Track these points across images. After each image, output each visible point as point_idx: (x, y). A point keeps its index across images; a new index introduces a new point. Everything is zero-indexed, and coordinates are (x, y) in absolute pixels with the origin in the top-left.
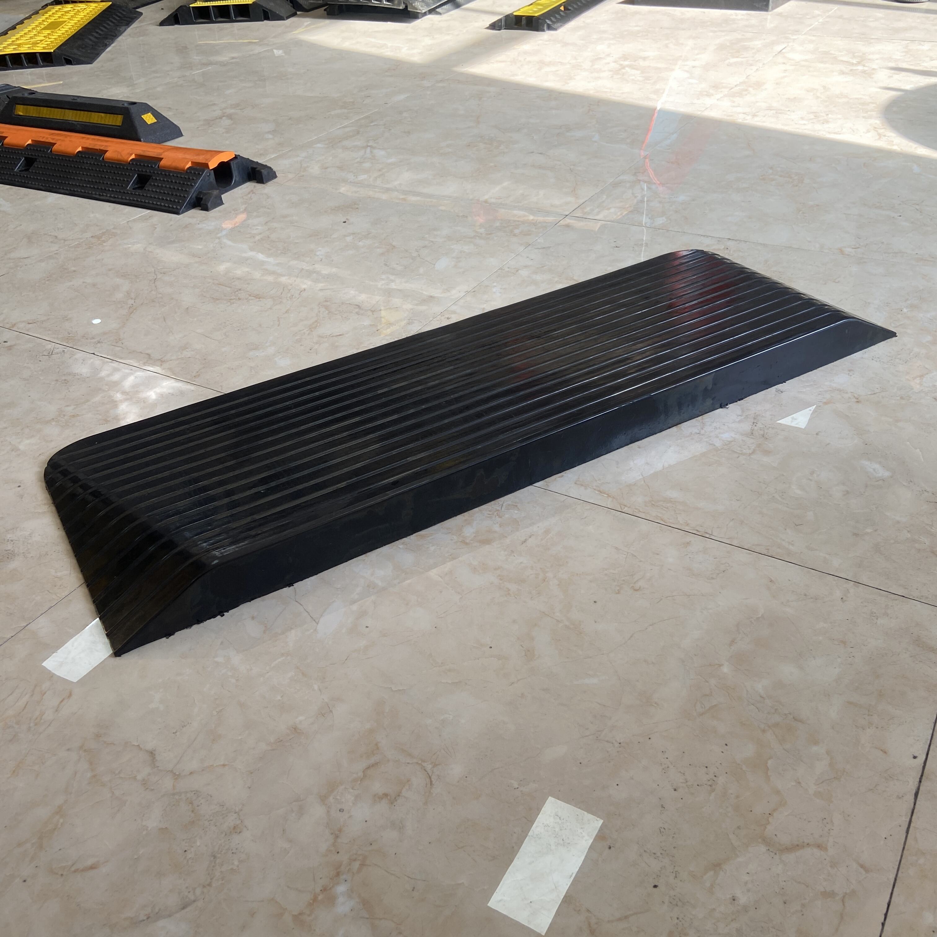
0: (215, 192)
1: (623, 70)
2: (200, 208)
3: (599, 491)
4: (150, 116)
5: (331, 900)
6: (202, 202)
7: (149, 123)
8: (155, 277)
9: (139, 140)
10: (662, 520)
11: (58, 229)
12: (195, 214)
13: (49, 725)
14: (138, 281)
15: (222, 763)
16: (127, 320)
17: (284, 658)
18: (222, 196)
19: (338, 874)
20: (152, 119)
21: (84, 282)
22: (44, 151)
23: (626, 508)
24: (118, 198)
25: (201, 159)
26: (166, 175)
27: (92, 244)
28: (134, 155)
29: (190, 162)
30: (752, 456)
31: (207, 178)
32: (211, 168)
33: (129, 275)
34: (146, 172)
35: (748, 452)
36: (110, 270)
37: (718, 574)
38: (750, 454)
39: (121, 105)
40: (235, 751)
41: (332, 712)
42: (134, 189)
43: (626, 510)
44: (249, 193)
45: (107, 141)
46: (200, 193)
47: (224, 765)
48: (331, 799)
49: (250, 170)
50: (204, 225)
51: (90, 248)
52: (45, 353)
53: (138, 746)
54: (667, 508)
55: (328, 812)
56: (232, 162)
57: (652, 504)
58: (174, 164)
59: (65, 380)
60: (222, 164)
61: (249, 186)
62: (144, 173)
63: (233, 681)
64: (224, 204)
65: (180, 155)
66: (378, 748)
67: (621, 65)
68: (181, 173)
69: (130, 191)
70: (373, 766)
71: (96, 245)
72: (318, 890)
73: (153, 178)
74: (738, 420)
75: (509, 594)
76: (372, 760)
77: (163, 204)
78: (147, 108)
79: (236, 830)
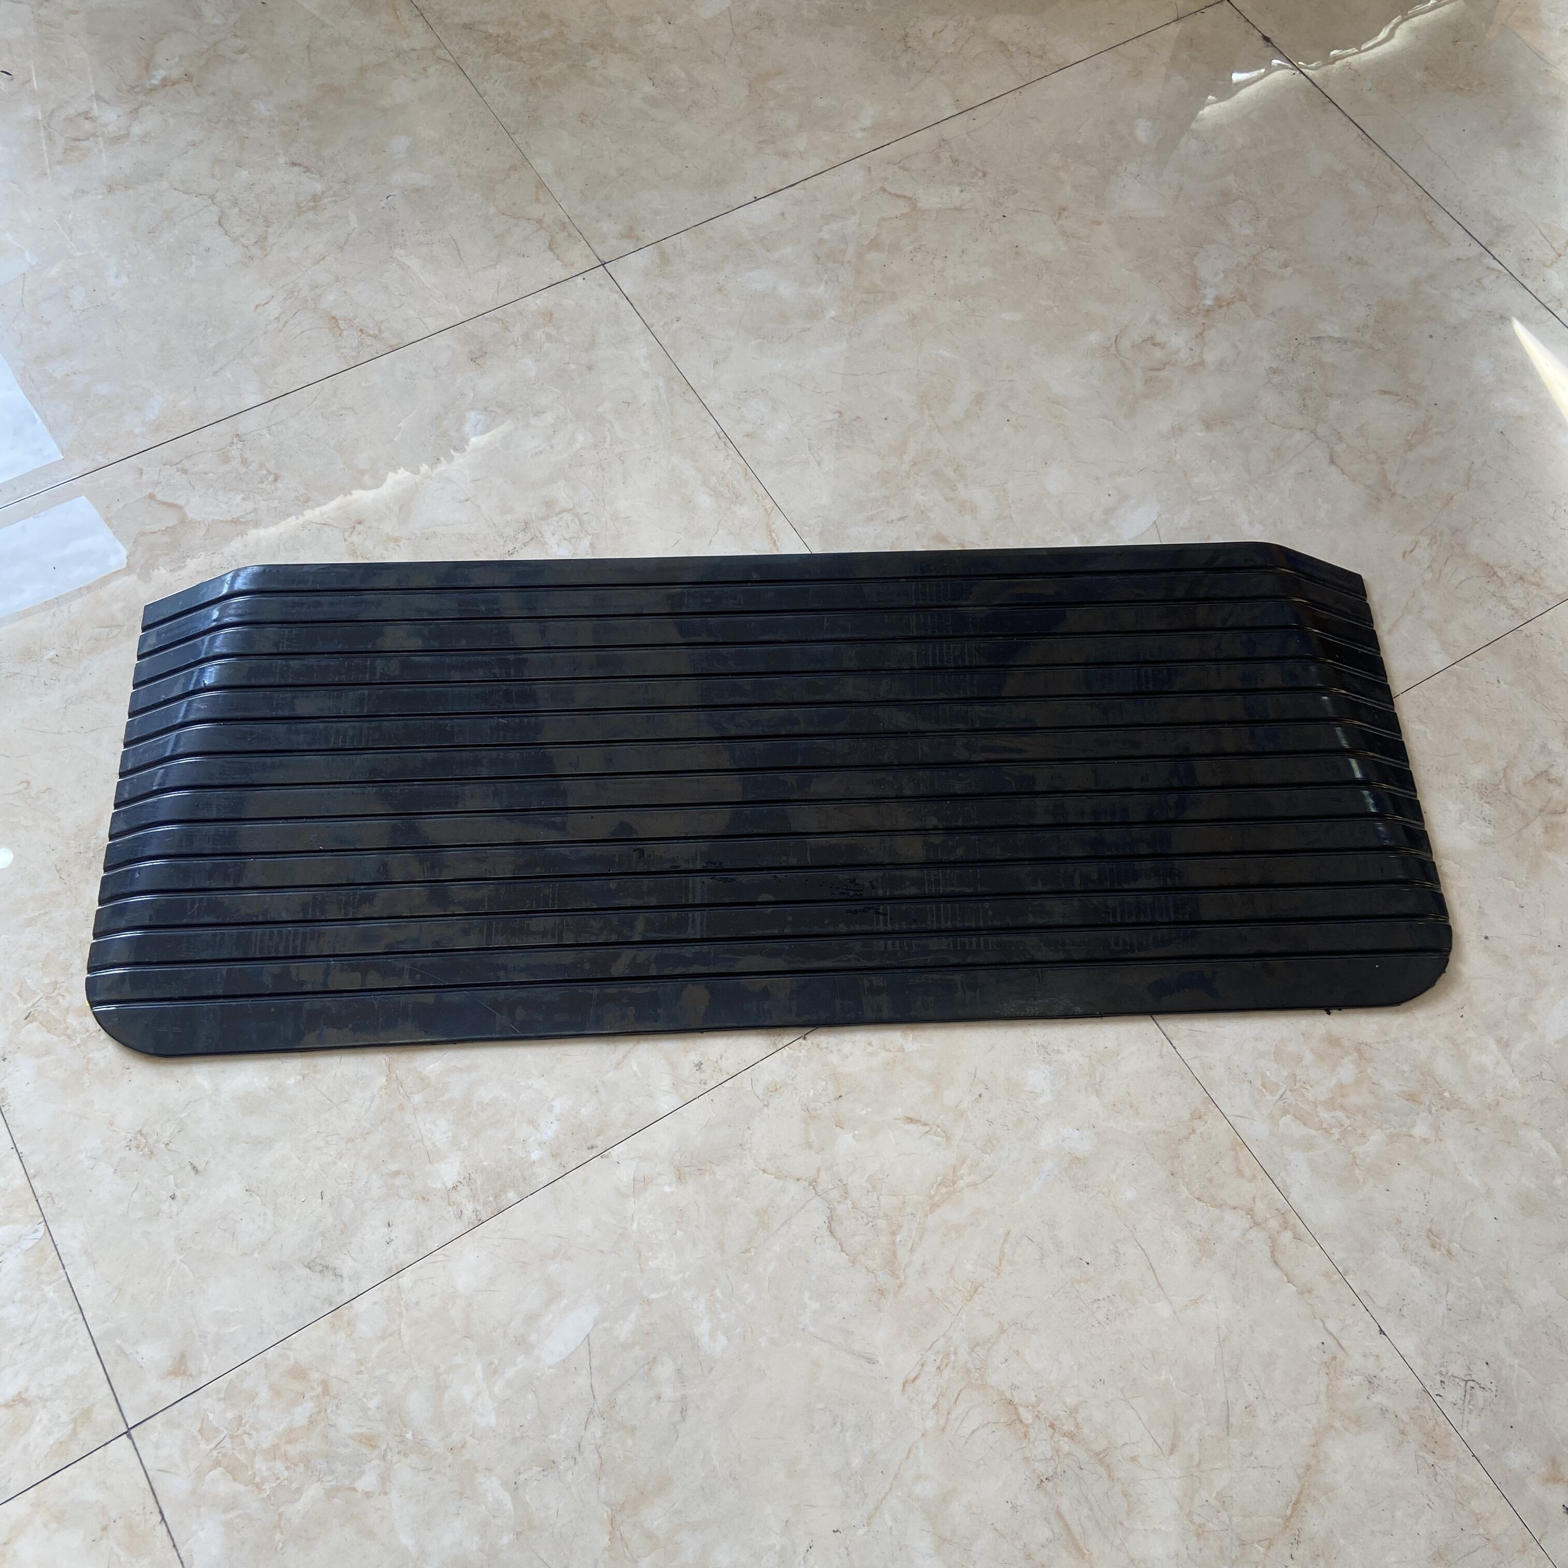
5: (1217, 298)
19: (1208, 311)
48: (1196, 361)
55: (1202, 352)
70: (1155, 369)
72: (1225, 308)
76: (1154, 374)
79: (1274, 371)
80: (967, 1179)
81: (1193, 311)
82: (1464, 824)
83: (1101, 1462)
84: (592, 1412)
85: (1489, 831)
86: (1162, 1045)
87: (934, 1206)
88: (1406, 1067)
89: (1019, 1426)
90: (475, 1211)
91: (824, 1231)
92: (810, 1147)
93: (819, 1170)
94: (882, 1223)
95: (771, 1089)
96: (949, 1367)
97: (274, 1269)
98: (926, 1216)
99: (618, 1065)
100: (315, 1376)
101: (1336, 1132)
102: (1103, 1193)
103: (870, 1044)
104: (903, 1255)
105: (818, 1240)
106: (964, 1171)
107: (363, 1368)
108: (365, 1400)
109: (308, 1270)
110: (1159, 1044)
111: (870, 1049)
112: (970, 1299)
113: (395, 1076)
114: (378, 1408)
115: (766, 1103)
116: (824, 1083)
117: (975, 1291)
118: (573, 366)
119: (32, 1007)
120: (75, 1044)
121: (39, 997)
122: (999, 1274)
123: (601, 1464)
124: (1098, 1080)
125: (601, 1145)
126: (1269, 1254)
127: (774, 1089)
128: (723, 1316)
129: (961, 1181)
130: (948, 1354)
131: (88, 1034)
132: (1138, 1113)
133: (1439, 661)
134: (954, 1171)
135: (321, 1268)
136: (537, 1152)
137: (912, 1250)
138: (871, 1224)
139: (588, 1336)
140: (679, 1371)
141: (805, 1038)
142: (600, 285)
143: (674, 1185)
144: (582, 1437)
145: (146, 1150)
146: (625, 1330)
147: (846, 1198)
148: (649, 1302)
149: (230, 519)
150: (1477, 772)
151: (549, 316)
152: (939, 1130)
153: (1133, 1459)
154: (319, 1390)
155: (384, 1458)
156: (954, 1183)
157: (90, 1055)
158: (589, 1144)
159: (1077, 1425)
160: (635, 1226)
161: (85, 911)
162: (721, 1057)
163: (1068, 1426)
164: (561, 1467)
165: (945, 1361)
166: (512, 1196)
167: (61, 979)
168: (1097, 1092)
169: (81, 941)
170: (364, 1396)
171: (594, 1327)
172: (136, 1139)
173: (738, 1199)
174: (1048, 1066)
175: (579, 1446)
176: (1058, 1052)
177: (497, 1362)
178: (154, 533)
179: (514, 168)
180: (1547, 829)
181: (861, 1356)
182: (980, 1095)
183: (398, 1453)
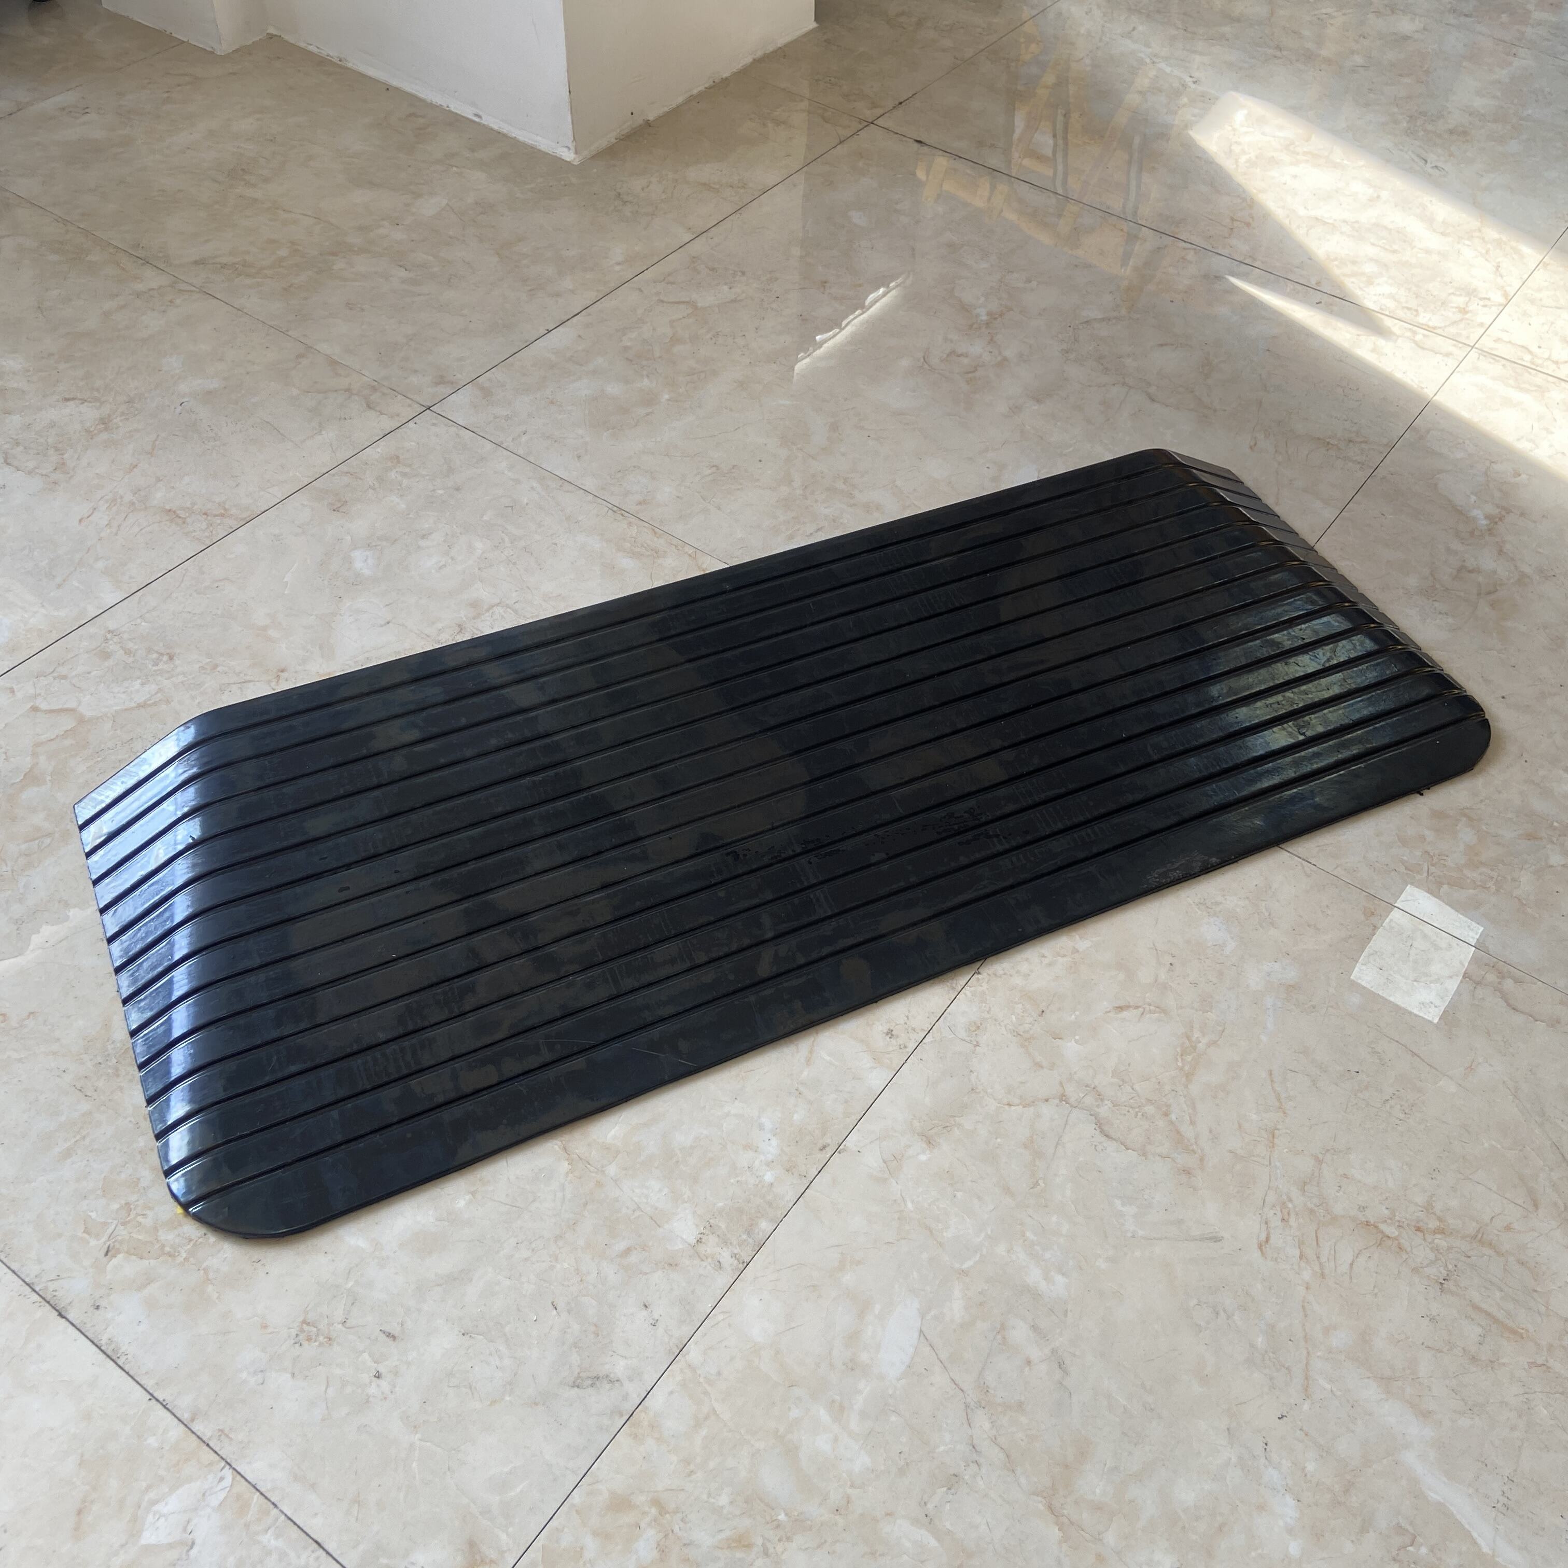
80: (1205, 1041)
81: (975, 326)
82: (1428, 621)
83: (1481, 1242)
84: (967, 1406)
85: (1450, 620)
86: (1303, 867)
87: (1189, 1076)
88: (1510, 815)
89: (1389, 1242)
90: (734, 1255)
91: (1100, 1138)
92: (1042, 1067)
93: (1061, 1084)
94: (1150, 1109)
95: (973, 1029)
96: (1293, 1216)
97: (536, 1404)
98: (1186, 1087)
99: (808, 1062)
100: (640, 1499)
101: (1490, 884)
102: (1332, 1007)
103: (1044, 956)
104: (1188, 1131)
105: (1099, 1148)
106: (1196, 1035)
107: (692, 1467)
108: (712, 1500)
109: (576, 1389)
110: (1300, 867)
111: (1046, 961)
112: (1272, 1145)
113: (575, 1156)
114: (731, 1502)
115: (975, 1043)
116: (1020, 1006)
117: (1273, 1137)
118: (441, 492)
119: (109, 1239)
120: (182, 1259)
121: (113, 1227)
122: (1285, 1113)
123: (1008, 1456)
124: (1267, 914)
125: (832, 1141)
126: (1505, 1005)
127: (976, 1028)
128: (1047, 1255)
129: (1200, 1045)
130: (1284, 1203)
131: (192, 1244)
132: (1318, 929)
133: (1329, 514)
134: (1188, 1038)
135: (590, 1382)
136: (769, 1174)
137: (1192, 1123)
138: (1140, 1114)
139: (921, 1331)
140: (1034, 1328)
141: (979, 973)
142: (434, 424)
143: (928, 1152)
144: (972, 1436)
145: (321, 1338)
146: (956, 1309)
147: (1102, 1100)
148: (965, 1273)
149: (135, 705)
150: (1412, 581)
151: (396, 459)
152: (1152, 1008)
153: (1508, 1228)
154: (654, 1511)
155: (766, 1554)
156: (1195, 1048)
157: (205, 1265)
158: (820, 1145)
159: (1440, 1219)
160: (910, 1205)
161: (132, 1119)
162: (908, 1017)
163: (1433, 1224)
164: (966, 1477)
165: (1285, 1211)
166: (765, 1226)
167: (132, 1198)
168: (1272, 924)
169: (140, 1152)
170: (709, 1495)
171: (922, 1319)
172: (302, 1331)
173: (999, 1140)
174: (1215, 918)
175: (974, 1447)
176: (1217, 904)
177: (838, 1398)
178: (52, 740)
179: (300, 356)
180: (1493, 605)
181: (1203, 1239)
182: (1171, 964)
183: (780, 1540)
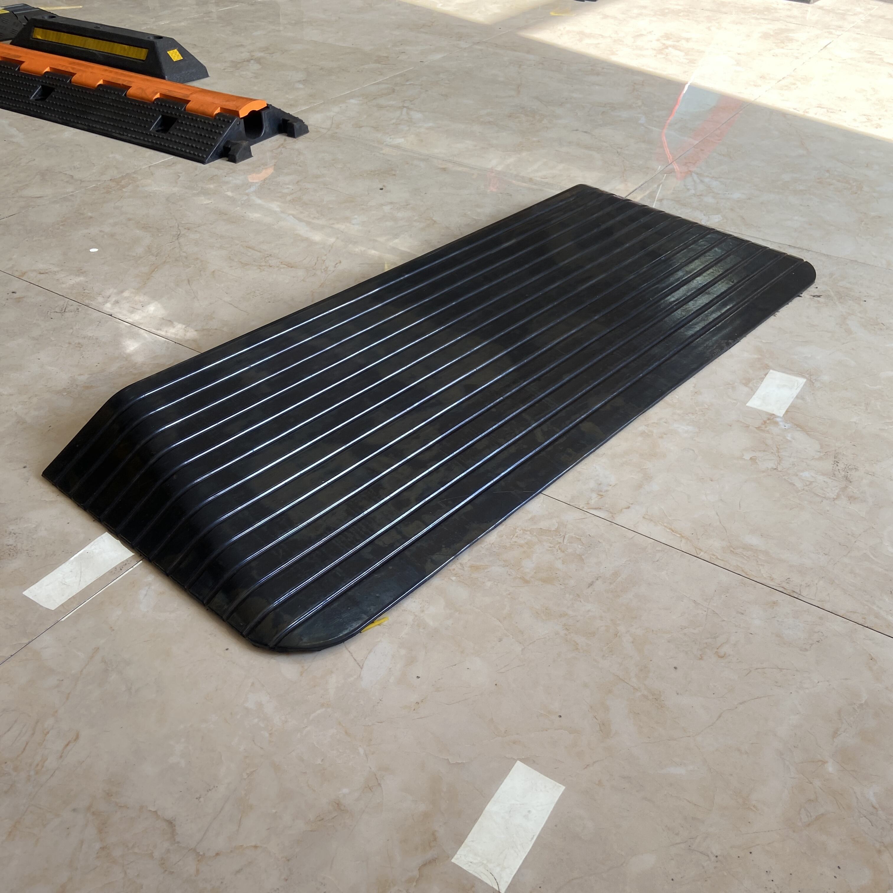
0: (245, 143)
1: (667, 51)
2: (227, 159)
3: (670, 529)
4: (176, 52)
6: (230, 153)
7: (174, 61)
8: (179, 233)
9: (164, 78)
10: (743, 571)
11: (74, 168)
12: (221, 164)
13: (52, 776)
14: (160, 235)
15: (253, 844)
16: (148, 279)
17: (324, 709)
18: (251, 147)
20: (178, 56)
21: (101, 231)
22: (63, 81)
23: (702, 553)
24: (140, 139)
25: (231, 105)
26: (192, 119)
27: (111, 188)
28: (159, 94)
29: (219, 108)
30: (836, 502)
31: (236, 126)
32: (241, 117)
33: (150, 227)
34: (172, 114)
35: (833, 496)
36: (130, 220)
37: (812, 644)
38: (834, 499)
39: (146, 38)
40: (268, 829)
41: (381, 786)
42: (157, 131)
43: (702, 555)
44: (279, 147)
45: (131, 77)
46: (228, 142)
47: (256, 847)
49: (281, 121)
50: (231, 178)
51: (108, 192)
52: (57, 310)
53: (156, 812)
54: (748, 557)
56: (263, 112)
57: (731, 551)
58: (202, 109)
59: (79, 343)
60: (253, 114)
61: (279, 139)
62: (170, 115)
63: (267, 735)
64: (252, 156)
65: (209, 99)
66: (435, 839)
67: (664, 44)
68: (208, 119)
69: (153, 133)
71: (114, 190)
73: (178, 122)
74: (817, 457)
75: (577, 649)
77: (188, 151)
78: (174, 44)
